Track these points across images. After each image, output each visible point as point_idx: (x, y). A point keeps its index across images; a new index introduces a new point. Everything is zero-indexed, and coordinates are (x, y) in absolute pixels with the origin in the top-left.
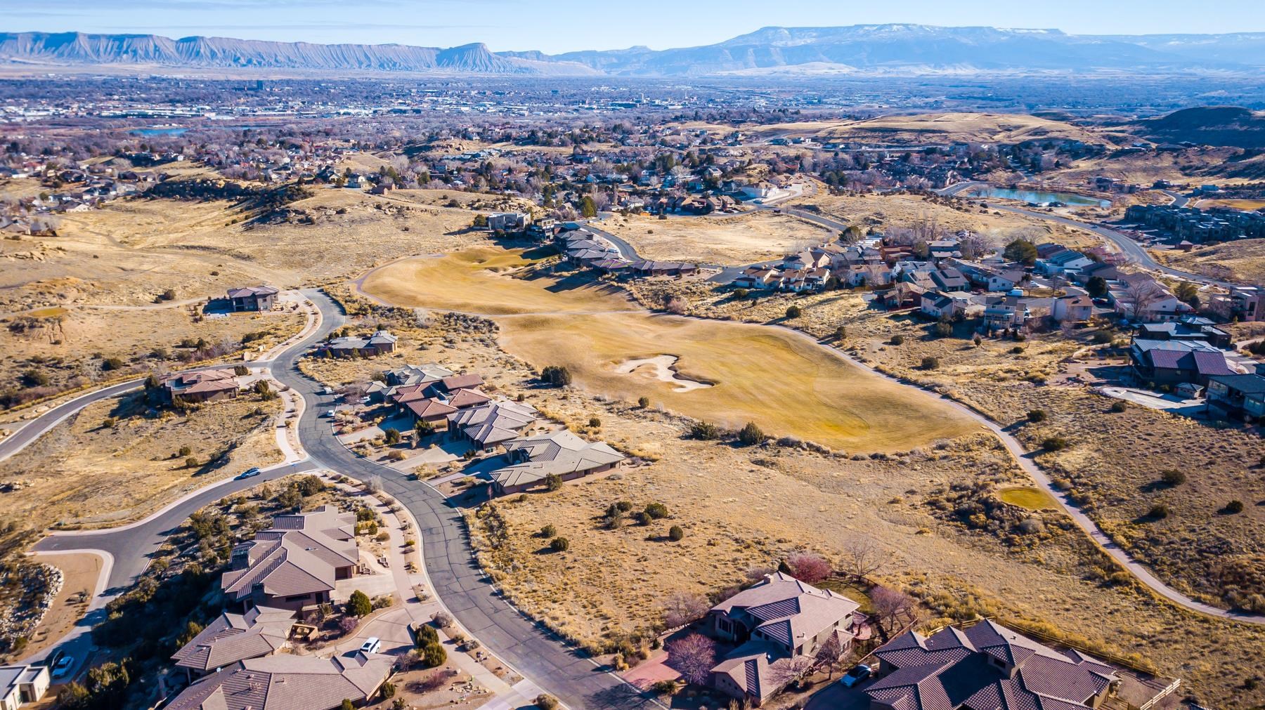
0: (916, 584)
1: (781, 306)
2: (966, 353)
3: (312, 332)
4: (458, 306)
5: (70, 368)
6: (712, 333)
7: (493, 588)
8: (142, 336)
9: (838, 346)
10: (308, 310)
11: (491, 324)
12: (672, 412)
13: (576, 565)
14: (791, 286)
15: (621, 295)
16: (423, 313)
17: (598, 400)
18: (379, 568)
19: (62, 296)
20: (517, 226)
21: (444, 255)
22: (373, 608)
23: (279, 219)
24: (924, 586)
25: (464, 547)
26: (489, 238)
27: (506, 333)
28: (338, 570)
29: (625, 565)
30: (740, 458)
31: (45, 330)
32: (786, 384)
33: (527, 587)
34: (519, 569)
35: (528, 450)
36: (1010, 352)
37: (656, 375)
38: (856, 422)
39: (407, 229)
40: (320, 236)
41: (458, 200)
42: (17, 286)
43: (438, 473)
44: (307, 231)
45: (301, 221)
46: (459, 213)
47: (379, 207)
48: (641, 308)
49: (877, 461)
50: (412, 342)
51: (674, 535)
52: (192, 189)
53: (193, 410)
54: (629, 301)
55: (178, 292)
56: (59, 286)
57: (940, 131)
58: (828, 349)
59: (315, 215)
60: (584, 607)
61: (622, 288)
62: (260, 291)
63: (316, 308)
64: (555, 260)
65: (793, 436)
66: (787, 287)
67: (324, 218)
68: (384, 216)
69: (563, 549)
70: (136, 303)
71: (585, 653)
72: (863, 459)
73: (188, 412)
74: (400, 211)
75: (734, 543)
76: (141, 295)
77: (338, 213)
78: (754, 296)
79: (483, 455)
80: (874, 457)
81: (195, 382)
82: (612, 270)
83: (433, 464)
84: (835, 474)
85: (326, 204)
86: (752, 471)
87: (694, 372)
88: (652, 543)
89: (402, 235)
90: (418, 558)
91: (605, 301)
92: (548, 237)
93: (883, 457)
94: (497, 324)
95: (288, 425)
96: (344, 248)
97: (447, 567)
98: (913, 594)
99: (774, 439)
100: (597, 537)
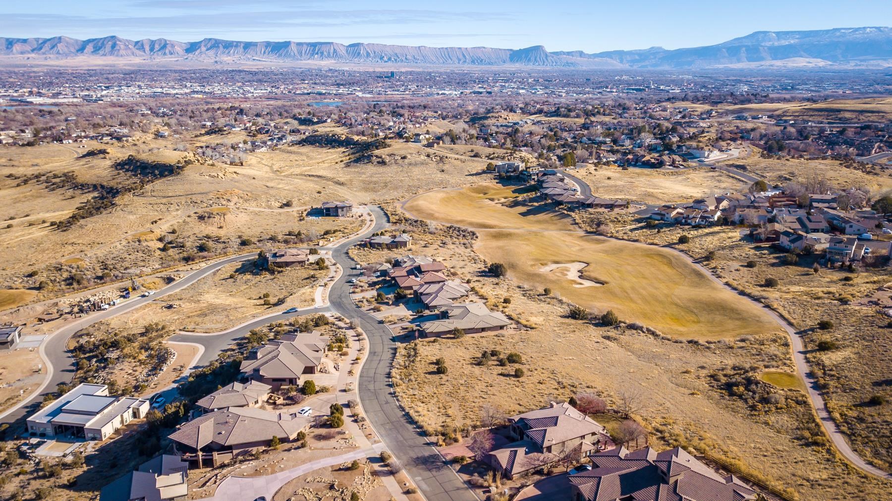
0: (665, 425)
1: (675, 235)
2: (803, 278)
3: (364, 233)
4: (458, 222)
5: (224, 242)
6: (621, 250)
7: (392, 390)
8: (268, 227)
9: (706, 265)
10: (368, 218)
11: (474, 234)
12: (564, 299)
13: (447, 383)
14: (689, 221)
15: (569, 220)
16: (433, 224)
17: (519, 287)
18: (333, 370)
19: (229, 200)
20: (514, 171)
21: (462, 188)
22: (317, 392)
23: (366, 161)
24: (669, 427)
25: (388, 365)
26: (494, 179)
27: (481, 241)
28: (306, 368)
29: (477, 387)
30: (595, 333)
31: (216, 219)
32: (656, 288)
33: (411, 392)
34: (412, 381)
35: (449, 312)
36: (841, 280)
37: (567, 275)
38: (693, 318)
39: (443, 171)
40: (389, 173)
41: (480, 153)
42: (206, 193)
43: (396, 321)
44: (381, 169)
45: (378, 162)
46: (478, 161)
47: (428, 156)
48: (579, 230)
49: (690, 345)
50: (421, 242)
51: (518, 374)
52: (326, 140)
53: (279, 272)
54: (572, 224)
55: (294, 203)
56: (228, 194)
57: (878, 112)
58: (698, 267)
59: (387, 159)
60: (439, 408)
61: (569, 215)
62: (339, 204)
63: (373, 217)
64: (532, 195)
65: (639, 323)
66: (686, 221)
67: (393, 161)
68: (431, 162)
69: (443, 373)
70: (270, 207)
71: (424, 434)
72: (681, 342)
73: (276, 273)
74: (441, 158)
75: (556, 384)
76: (273, 203)
77: (402, 158)
78: (659, 227)
79: (427, 312)
80: (690, 342)
81: (283, 255)
82: (566, 202)
83: (396, 316)
84: (654, 350)
85: (396, 152)
86: (598, 342)
87: (593, 275)
88: (501, 377)
89: (440, 176)
90: (358, 369)
91: (556, 224)
92: (534, 179)
93: (696, 343)
94: (478, 234)
95: (326, 285)
96: (401, 181)
97: (372, 375)
98: (657, 430)
99: (625, 323)
100: (468, 369)
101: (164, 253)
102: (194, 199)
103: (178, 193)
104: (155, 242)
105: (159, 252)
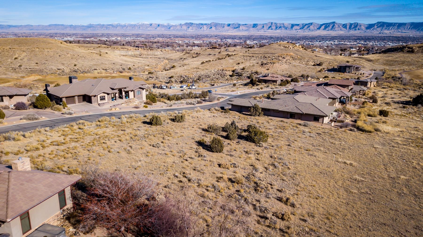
8: (293, 72)
19: (284, 58)
23: (399, 51)
31: (268, 65)
40: (412, 57)
42: (274, 54)
44: (407, 55)
45: (408, 51)
55: (325, 64)
56: (285, 55)
59: (416, 49)
62: (348, 64)
63: (371, 76)
70: (307, 64)
76: (310, 63)
81: (266, 76)
96: (418, 61)
101: (231, 78)
102: (266, 56)
103: (260, 52)
104: (231, 72)
105: (229, 77)
